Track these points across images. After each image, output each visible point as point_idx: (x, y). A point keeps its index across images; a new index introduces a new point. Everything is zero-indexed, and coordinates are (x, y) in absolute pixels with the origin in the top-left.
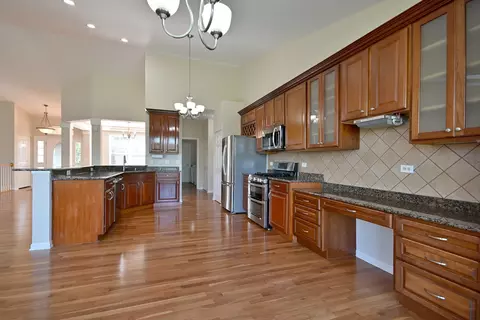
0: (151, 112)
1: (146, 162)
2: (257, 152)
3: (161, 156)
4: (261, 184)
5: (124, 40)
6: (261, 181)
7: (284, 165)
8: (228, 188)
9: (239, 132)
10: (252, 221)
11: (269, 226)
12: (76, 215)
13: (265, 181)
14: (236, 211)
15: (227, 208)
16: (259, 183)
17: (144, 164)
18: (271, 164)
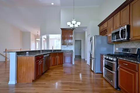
0: (62, 29)
1: (61, 48)
2: (108, 43)
3: (66, 46)
4: (112, 61)
5: (53, 4)
6: (112, 59)
7: (126, 50)
8: (93, 60)
9: (98, 34)
10: (106, 80)
11: (118, 88)
12: (25, 71)
13: (115, 59)
14: (97, 72)
15: (92, 69)
16: (110, 60)
17: (60, 49)
18: (117, 49)
